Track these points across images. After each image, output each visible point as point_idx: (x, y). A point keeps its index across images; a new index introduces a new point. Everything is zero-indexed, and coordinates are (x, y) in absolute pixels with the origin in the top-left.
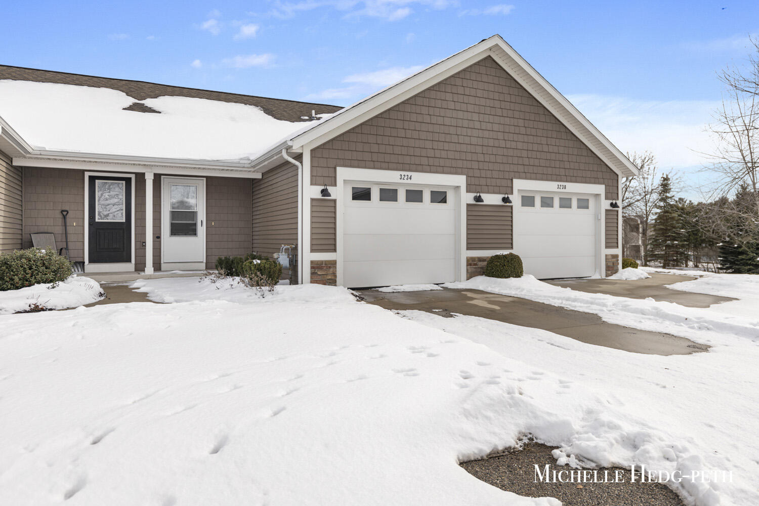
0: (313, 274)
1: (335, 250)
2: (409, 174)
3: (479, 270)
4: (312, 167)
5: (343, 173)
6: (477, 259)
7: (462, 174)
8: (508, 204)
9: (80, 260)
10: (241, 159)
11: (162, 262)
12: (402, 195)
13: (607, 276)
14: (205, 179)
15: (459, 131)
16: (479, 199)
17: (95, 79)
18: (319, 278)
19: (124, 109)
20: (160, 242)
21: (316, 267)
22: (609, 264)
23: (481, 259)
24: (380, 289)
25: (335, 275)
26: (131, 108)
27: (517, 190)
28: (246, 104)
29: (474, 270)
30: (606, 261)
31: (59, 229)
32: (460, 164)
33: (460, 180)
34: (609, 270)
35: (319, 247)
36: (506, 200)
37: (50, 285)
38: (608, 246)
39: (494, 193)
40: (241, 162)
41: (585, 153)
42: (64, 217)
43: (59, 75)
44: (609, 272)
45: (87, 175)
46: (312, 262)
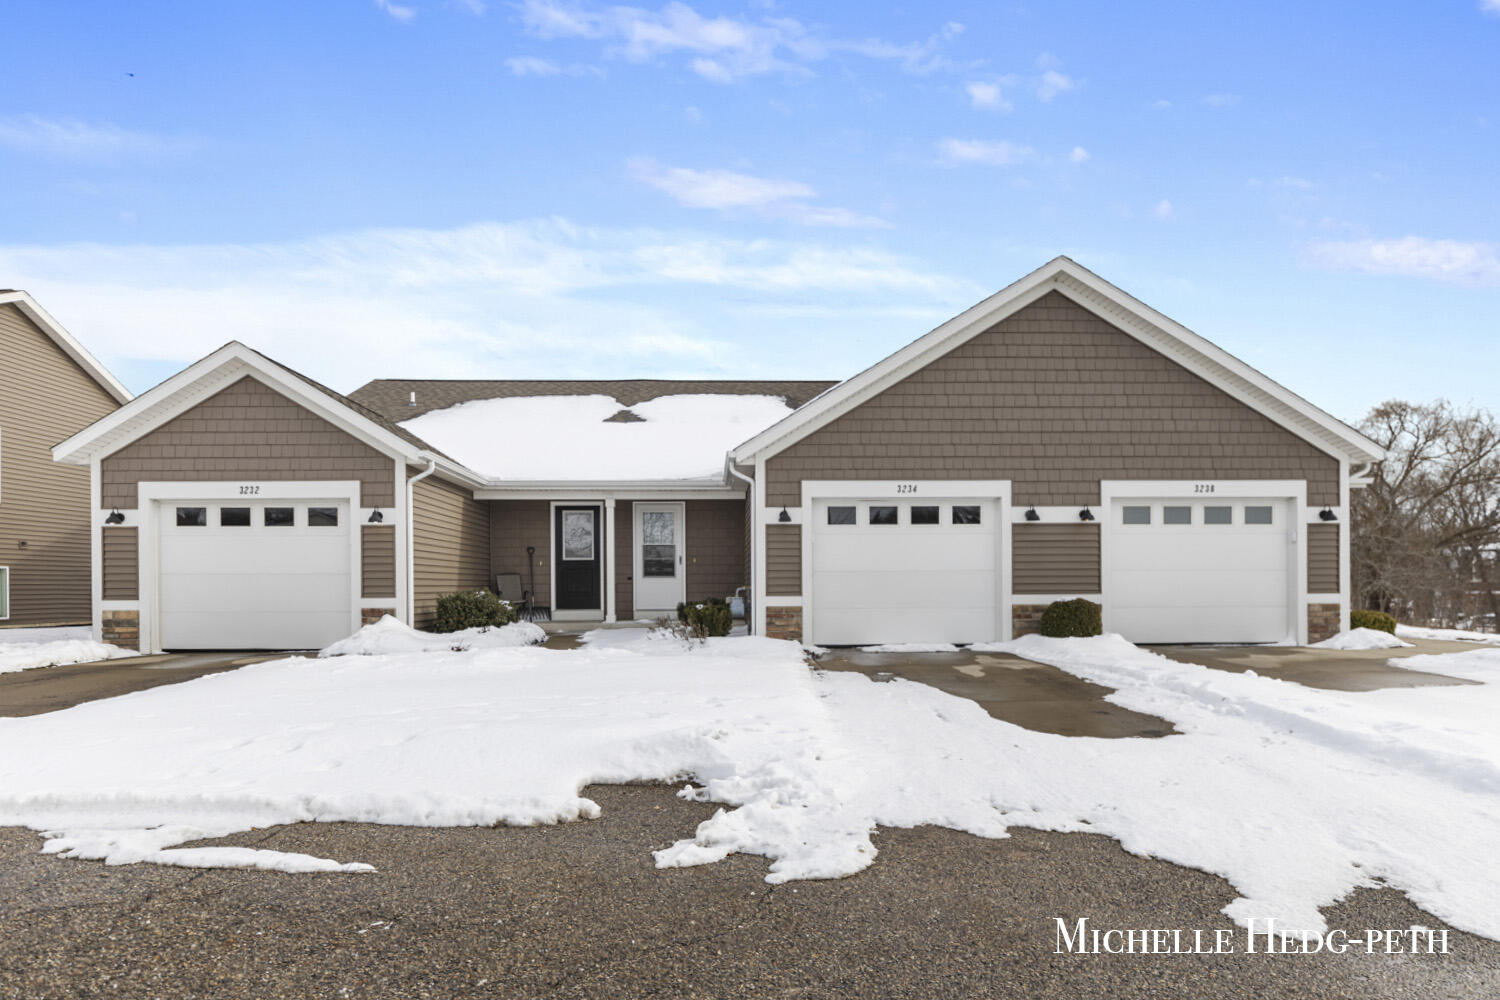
0: (769, 624)
1: (799, 593)
2: (913, 483)
3: (1035, 625)
4: (768, 482)
5: (811, 489)
6: (1030, 609)
7: (1003, 478)
8: (1087, 521)
9: (546, 605)
10: (713, 476)
11: (634, 609)
12: (904, 515)
13: (1310, 642)
14: (684, 503)
15: (998, 414)
16: (1031, 515)
17: (589, 385)
18: (778, 630)
19: (606, 421)
20: (632, 584)
21: (773, 614)
22: (1315, 621)
23: (1037, 609)
24: (865, 649)
25: (799, 626)
26: (613, 419)
27: (1109, 500)
28: (765, 394)
29: (1026, 625)
30: (1309, 616)
31: (525, 570)
32: (999, 463)
33: (1003, 488)
34: (1316, 632)
35: (789, 589)
36: (1085, 515)
37: (480, 629)
38: (1312, 588)
39: (1063, 504)
40: (714, 479)
41: (1258, 426)
42: (531, 556)
43: (551, 384)
44: (1317, 636)
45: (553, 505)
46: (768, 609)
